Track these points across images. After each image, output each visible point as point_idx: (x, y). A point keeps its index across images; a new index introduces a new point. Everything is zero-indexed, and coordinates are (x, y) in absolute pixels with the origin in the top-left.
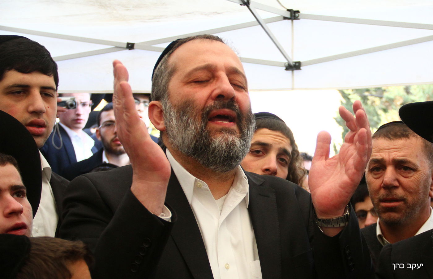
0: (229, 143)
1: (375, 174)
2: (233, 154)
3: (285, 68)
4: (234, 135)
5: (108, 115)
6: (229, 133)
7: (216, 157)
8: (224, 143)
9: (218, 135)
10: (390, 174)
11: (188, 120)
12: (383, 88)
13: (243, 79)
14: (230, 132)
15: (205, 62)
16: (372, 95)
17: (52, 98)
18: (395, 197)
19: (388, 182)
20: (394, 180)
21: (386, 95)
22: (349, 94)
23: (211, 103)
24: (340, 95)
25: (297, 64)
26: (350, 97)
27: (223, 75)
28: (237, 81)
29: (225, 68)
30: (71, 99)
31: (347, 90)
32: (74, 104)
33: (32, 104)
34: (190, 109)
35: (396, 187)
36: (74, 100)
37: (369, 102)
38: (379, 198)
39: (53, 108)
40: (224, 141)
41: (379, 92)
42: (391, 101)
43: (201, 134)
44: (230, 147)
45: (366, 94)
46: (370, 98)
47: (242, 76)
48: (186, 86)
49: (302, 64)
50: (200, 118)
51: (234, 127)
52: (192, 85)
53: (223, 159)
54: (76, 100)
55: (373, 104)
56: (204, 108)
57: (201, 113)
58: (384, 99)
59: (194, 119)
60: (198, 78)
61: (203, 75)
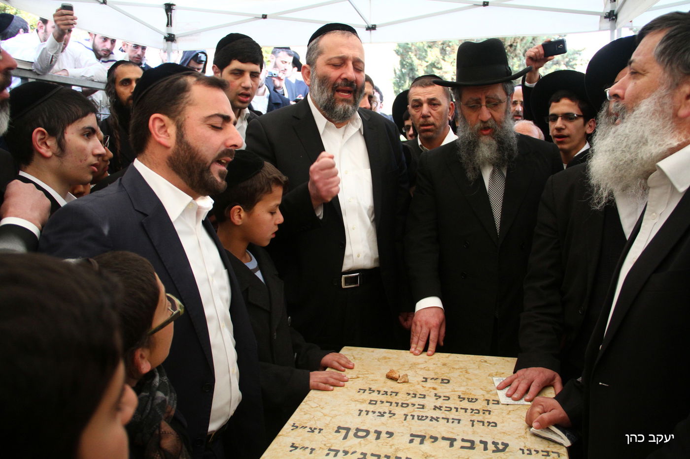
0: (346, 109)
1: (416, 109)
2: (346, 116)
3: (365, 29)
4: (350, 104)
7: (336, 116)
8: (343, 109)
9: (340, 103)
10: (425, 108)
11: (324, 89)
13: (363, 65)
14: (348, 101)
15: (341, 53)
17: (257, 78)
18: (428, 122)
19: (424, 114)
20: (428, 112)
23: (340, 81)
25: (374, 26)
27: (350, 64)
28: (358, 66)
29: (353, 59)
33: (244, 82)
34: (327, 81)
35: (429, 117)
38: (420, 124)
39: (257, 85)
43: (331, 100)
44: (346, 112)
48: (327, 66)
49: (377, 26)
50: (331, 89)
51: (351, 97)
52: (330, 66)
53: (340, 118)
56: (334, 84)
57: (332, 86)
59: (328, 89)
60: (335, 63)
61: (337, 62)
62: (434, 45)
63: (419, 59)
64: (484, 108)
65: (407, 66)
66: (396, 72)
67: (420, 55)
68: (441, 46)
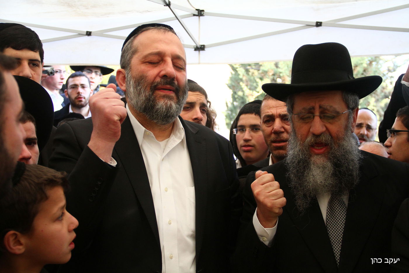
0: (168, 106)
1: (267, 125)
2: (170, 114)
3: (194, 49)
4: (172, 101)
5: (73, 81)
6: (168, 99)
7: (158, 115)
8: (164, 106)
9: (161, 99)
10: (278, 124)
11: (141, 89)
12: (260, 64)
13: (183, 63)
14: (170, 98)
15: (157, 49)
16: (252, 68)
17: (37, 68)
18: (282, 138)
19: (277, 129)
20: (281, 128)
21: (262, 68)
22: (237, 68)
23: (158, 79)
24: (230, 68)
25: (202, 47)
26: (237, 70)
27: (169, 60)
28: (178, 64)
29: (171, 55)
30: (51, 69)
31: (235, 64)
32: (53, 72)
33: (22, 72)
34: (143, 82)
36: (53, 69)
37: (250, 74)
38: (271, 140)
39: (38, 75)
40: (165, 104)
41: (257, 66)
42: (265, 73)
43: (149, 99)
44: (168, 110)
45: (248, 67)
46: (251, 70)
47: (182, 61)
48: (143, 65)
49: (206, 47)
50: (149, 89)
51: (173, 94)
52: (146, 65)
53: (163, 117)
54: (54, 69)
55: (253, 75)
56: (153, 83)
57: (150, 85)
58: (260, 72)
59: (145, 89)
60: (151, 61)
61: (155, 59)
62: (265, 75)
63: (250, 89)
64: (317, 119)
65: (239, 99)
66: (228, 105)
67: (251, 86)
68: (272, 77)
